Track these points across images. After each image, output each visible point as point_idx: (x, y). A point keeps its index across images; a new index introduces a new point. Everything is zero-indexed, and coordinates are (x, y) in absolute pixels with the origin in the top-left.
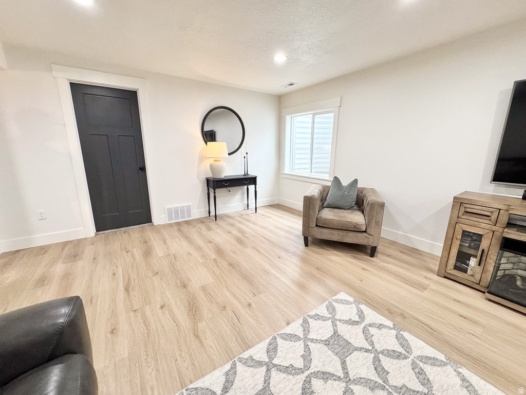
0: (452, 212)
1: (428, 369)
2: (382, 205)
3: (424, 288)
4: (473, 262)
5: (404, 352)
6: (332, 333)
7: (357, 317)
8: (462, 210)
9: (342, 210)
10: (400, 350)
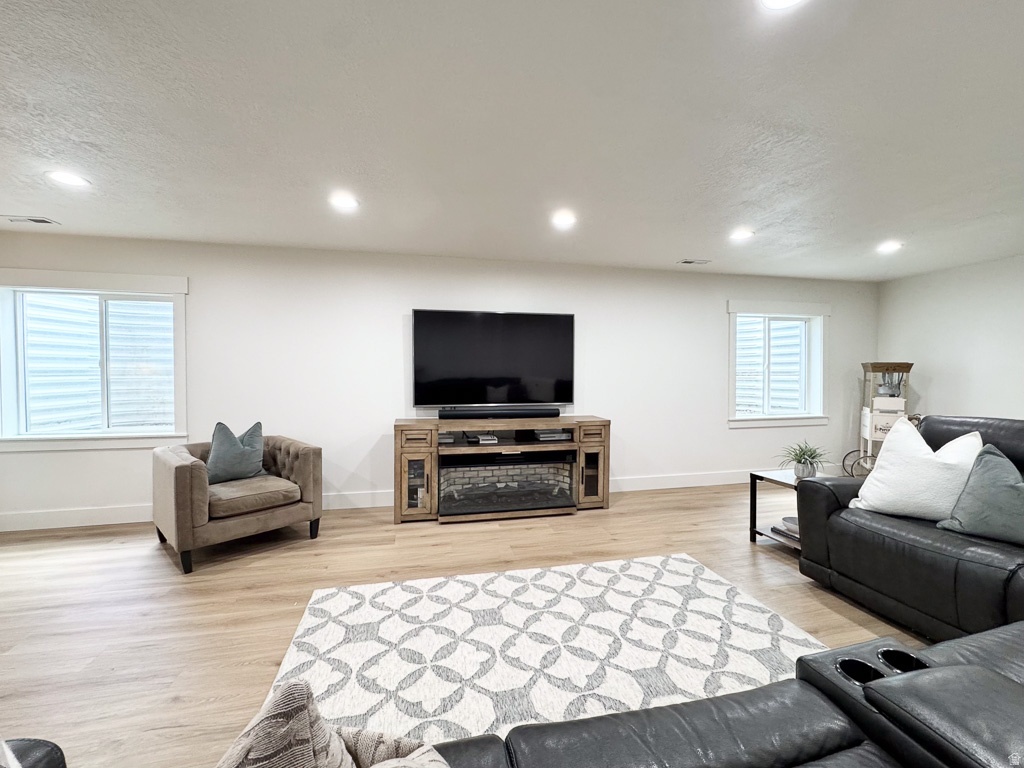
0: (396, 443)
1: (439, 593)
2: (318, 453)
3: (392, 540)
4: (421, 492)
5: (417, 595)
6: (344, 630)
7: (355, 600)
8: (404, 439)
9: (247, 480)
10: (414, 596)
